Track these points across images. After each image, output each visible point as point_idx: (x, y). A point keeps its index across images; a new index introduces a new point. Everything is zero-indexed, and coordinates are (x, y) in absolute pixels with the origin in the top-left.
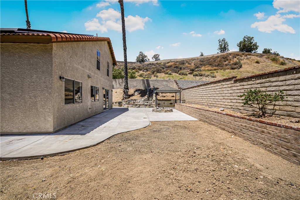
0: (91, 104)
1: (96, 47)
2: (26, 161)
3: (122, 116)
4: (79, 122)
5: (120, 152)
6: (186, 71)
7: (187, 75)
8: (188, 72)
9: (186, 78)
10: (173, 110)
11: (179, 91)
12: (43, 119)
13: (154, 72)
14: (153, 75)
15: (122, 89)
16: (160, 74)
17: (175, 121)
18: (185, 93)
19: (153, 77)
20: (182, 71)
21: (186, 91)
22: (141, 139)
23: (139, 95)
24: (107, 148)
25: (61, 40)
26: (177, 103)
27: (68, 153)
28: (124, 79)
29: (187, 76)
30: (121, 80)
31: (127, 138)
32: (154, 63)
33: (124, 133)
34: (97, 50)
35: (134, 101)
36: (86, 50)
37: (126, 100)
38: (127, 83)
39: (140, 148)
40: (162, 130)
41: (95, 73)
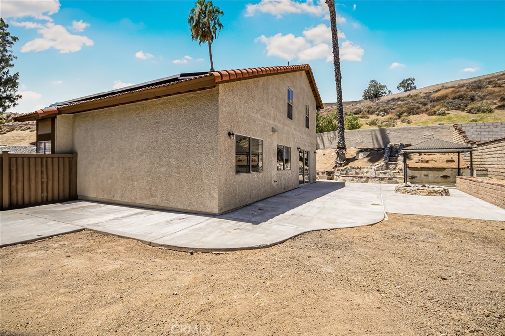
0: (277, 174)
1: (286, 83)
2: (174, 252)
3: (330, 197)
4: (257, 202)
5: (305, 271)
6: (489, 102)
7: (490, 111)
8: (495, 104)
9: (489, 118)
10: (451, 191)
11: (470, 148)
12: (207, 194)
13: (401, 114)
14: (399, 120)
15: (335, 150)
16: (417, 115)
17: (454, 219)
18: (485, 154)
19: (399, 123)
20: (478, 104)
21: (488, 146)
22: (358, 250)
23: (366, 160)
24: (285, 256)
25: (228, 79)
26: (463, 177)
27: (225, 253)
28: (337, 132)
29: (492, 114)
30: (332, 134)
31: (327, 242)
32: (401, 96)
33: (323, 231)
34: (287, 88)
35: (357, 171)
36: (270, 90)
37: (342, 168)
38: (343, 138)
39: (351, 273)
40: (414, 237)
41: (283, 124)
